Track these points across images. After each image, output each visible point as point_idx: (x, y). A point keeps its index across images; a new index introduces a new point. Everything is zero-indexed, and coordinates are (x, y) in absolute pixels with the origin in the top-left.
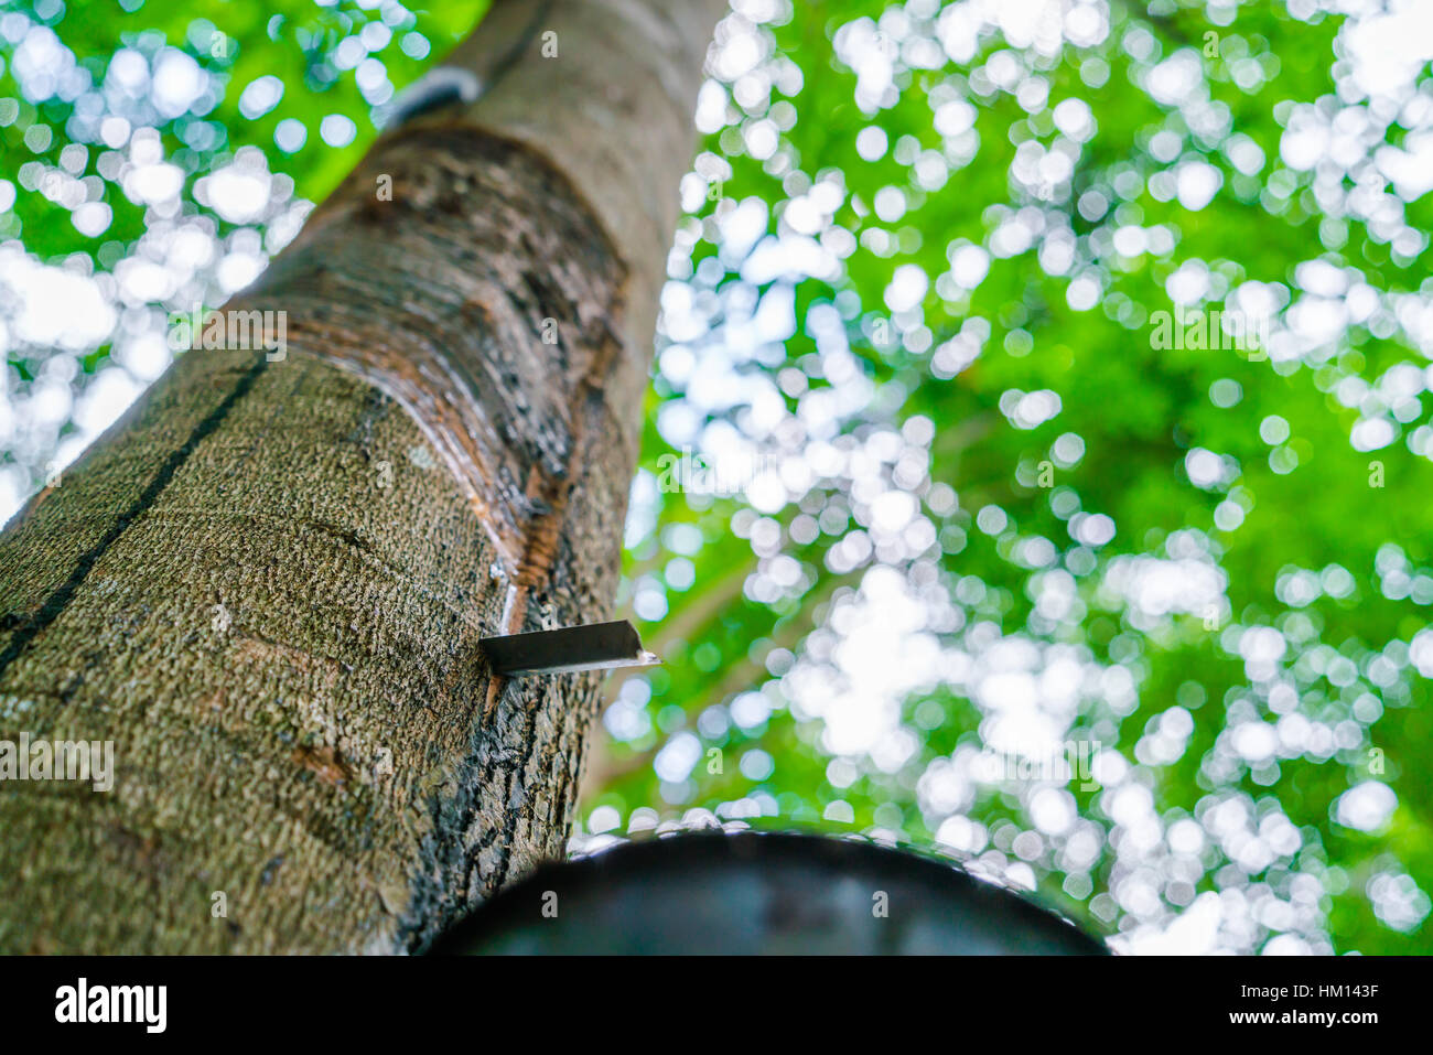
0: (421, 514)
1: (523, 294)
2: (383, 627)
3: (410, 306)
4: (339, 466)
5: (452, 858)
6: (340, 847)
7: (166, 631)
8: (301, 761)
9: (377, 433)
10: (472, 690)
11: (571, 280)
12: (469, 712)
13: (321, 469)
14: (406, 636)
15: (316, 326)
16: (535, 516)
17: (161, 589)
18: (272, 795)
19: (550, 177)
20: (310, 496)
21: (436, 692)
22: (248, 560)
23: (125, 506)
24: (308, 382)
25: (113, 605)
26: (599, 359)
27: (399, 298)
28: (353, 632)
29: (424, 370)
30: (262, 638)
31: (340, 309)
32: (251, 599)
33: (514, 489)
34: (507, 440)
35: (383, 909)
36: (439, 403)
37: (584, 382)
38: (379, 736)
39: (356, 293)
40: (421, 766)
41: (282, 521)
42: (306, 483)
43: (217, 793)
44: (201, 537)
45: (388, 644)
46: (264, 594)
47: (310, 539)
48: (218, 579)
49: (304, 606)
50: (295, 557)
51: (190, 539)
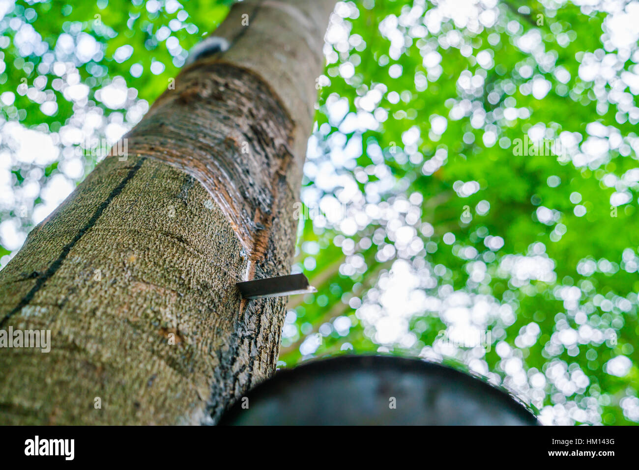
0: (210, 229)
1: (250, 135)
2: (195, 277)
10: (234, 305)
11: (271, 129)
12: (233, 314)
15: (161, 148)
16: (258, 230)
17: (100, 261)
19: (260, 84)
20: (162, 221)
21: (218, 306)
22: (137, 248)
23: (82, 226)
25: (79, 268)
28: (183, 279)
30: (144, 281)
31: (171, 141)
32: (139, 265)
35: (200, 398)
36: (216, 181)
37: (277, 173)
38: (195, 324)
40: (213, 337)
41: (150, 232)
42: (160, 216)
43: (128, 347)
44: (116, 239)
45: (197, 284)
46: (144, 262)
47: (163, 240)
48: (124, 256)
49: (161, 268)
50: (157, 247)
51: (111, 239)
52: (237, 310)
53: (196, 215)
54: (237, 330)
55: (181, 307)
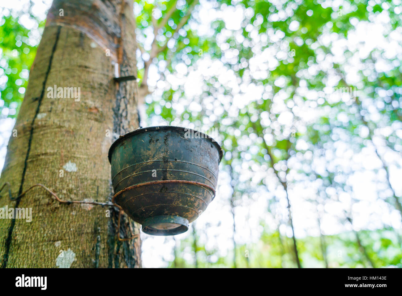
0: (97, 58)
3: (82, 8)
5: (118, 116)
6: (100, 122)
8: (90, 111)
9: (84, 43)
10: (114, 87)
12: (115, 92)
13: (77, 54)
14: (101, 83)
16: (117, 48)
18: (87, 118)
23: (47, 70)
24: (69, 34)
26: (122, 6)
27: (79, 7)
29: (89, 24)
33: (112, 43)
34: (108, 34)
37: (120, 13)
39: (71, 7)
52: (116, 89)
53: (89, 53)
54: (118, 97)
55: (94, 97)
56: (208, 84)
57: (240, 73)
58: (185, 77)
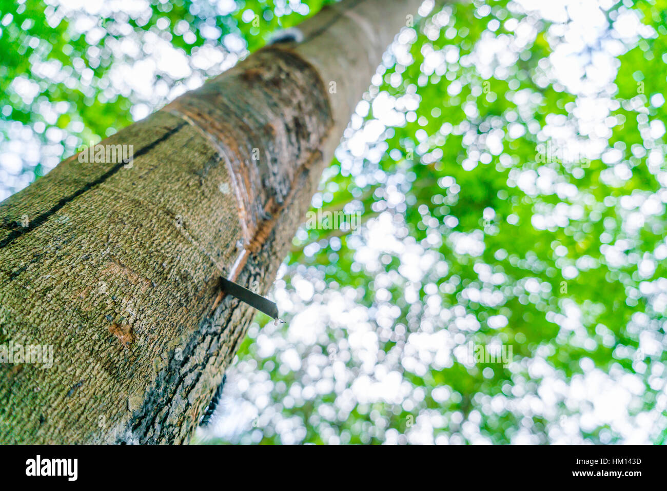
0: (216, 214)
1: (291, 125)
2: (178, 266)
3: (245, 119)
4: (188, 185)
5: (171, 380)
6: (116, 377)
7: (77, 251)
8: (113, 331)
9: (210, 174)
10: (209, 299)
11: (312, 123)
12: (204, 309)
13: (180, 185)
14: (187, 272)
15: (207, 116)
16: (265, 220)
17: (85, 228)
18: (91, 349)
19: (317, 81)
20: (170, 197)
21: (191, 300)
22: (130, 222)
23: (93, 178)
24: (192, 142)
25: (60, 230)
26: (312, 157)
27: (243, 114)
28: (163, 267)
29: (241, 148)
30: (120, 263)
31: (219, 112)
32: (123, 242)
33: (260, 206)
34: (264, 185)
35: (127, 408)
36: (242, 164)
37: (303, 166)
38: (156, 320)
39: (227, 107)
40: (172, 335)
41: (153, 206)
42: (170, 190)
43: (62, 345)
44: (115, 205)
45: (177, 275)
46: (130, 241)
47: (161, 218)
48: (112, 228)
49: (146, 250)
50: (151, 225)
51: (110, 204)
52: (210, 305)
53: (206, 197)
54: (202, 327)
55: (148, 299)
56: (331, 336)
57: (387, 346)
58: (303, 305)
